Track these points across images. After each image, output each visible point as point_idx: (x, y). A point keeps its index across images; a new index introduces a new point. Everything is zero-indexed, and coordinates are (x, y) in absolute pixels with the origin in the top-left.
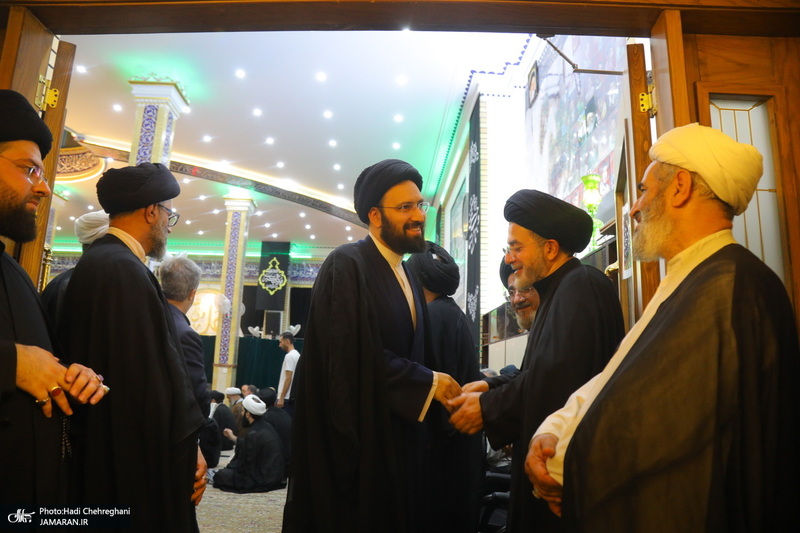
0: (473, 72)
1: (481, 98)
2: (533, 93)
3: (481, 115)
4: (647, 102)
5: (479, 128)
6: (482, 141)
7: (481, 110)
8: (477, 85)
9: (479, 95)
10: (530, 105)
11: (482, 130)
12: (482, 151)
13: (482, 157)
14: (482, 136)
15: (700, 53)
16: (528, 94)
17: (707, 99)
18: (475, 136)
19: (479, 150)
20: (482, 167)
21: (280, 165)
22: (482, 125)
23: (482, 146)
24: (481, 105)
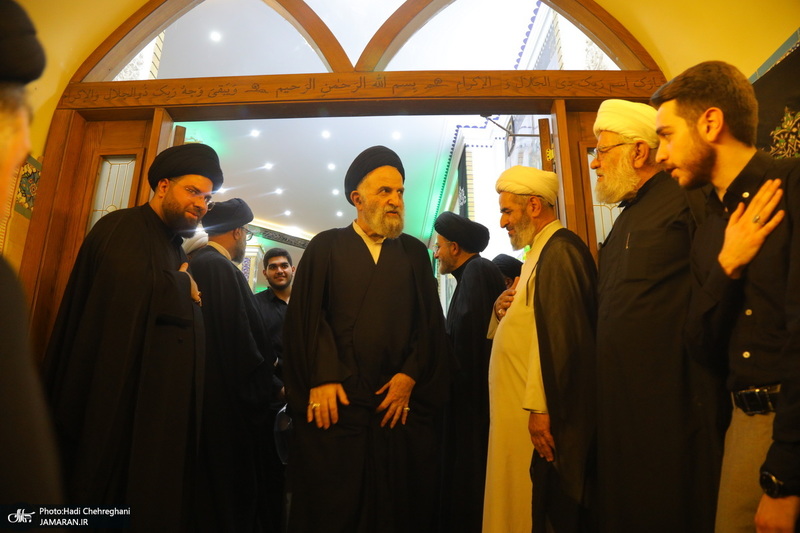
0: (458, 127)
1: (467, 149)
2: (510, 143)
3: (467, 164)
4: (551, 154)
5: (466, 175)
6: (469, 186)
7: (467, 159)
8: (463, 138)
9: (465, 147)
10: (509, 153)
11: (468, 177)
12: (469, 195)
13: (469, 200)
14: (468, 182)
15: (582, 124)
16: (506, 144)
17: (586, 151)
18: (463, 182)
19: (466, 194)
20: (469, 209)
21: (288, 213)
22: (468, 172)
23: (469, 191)
24: (467, 155)
